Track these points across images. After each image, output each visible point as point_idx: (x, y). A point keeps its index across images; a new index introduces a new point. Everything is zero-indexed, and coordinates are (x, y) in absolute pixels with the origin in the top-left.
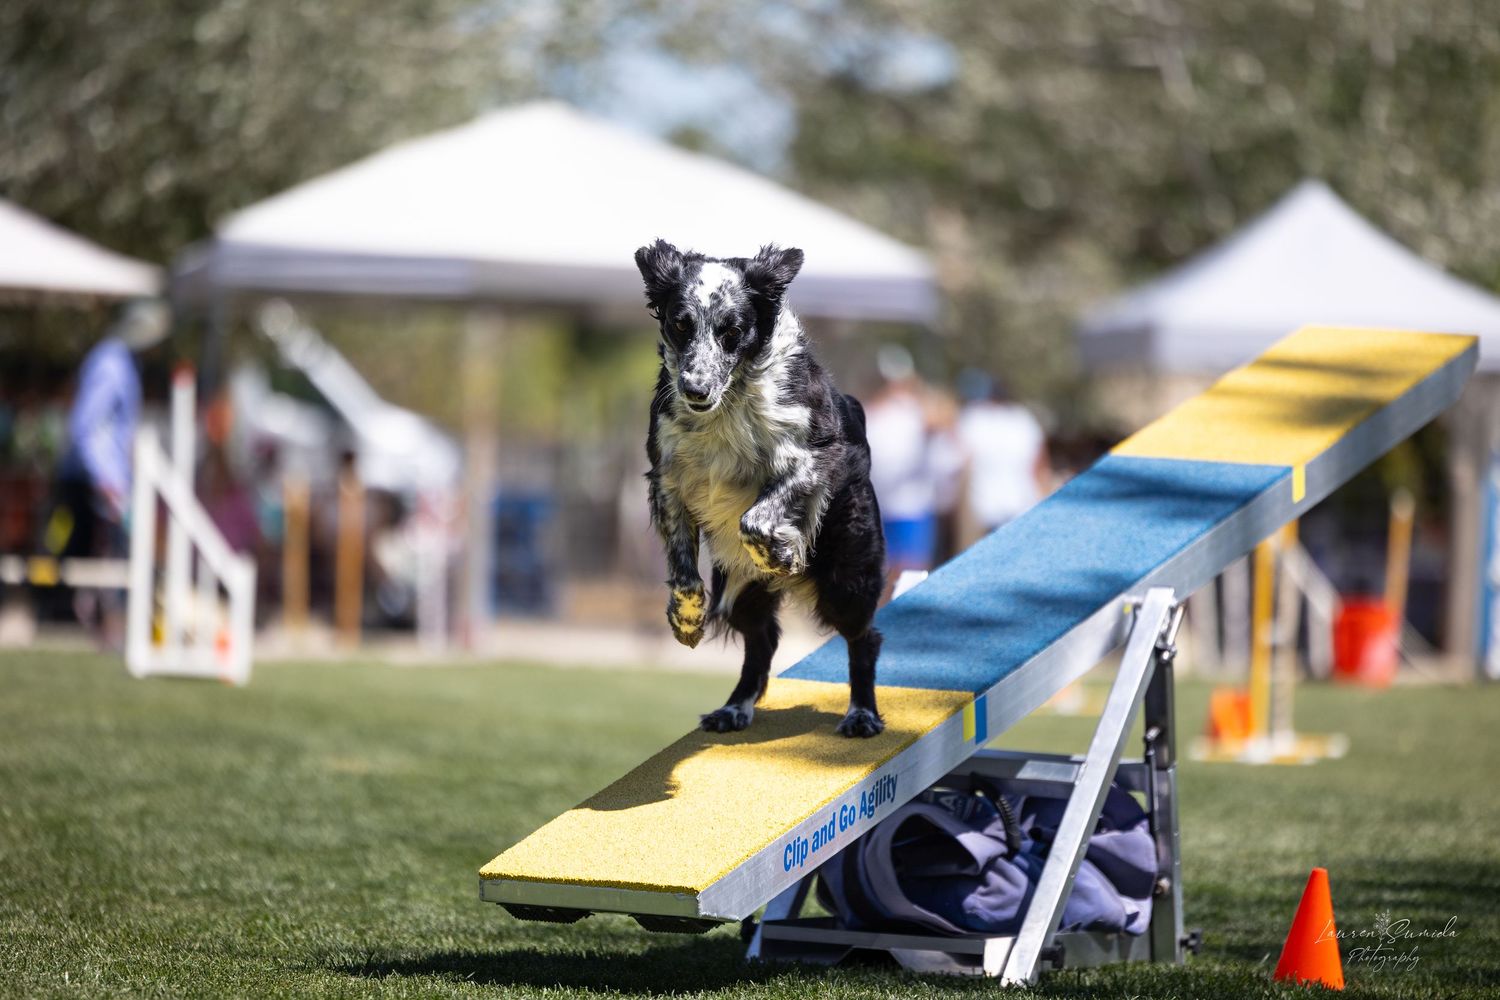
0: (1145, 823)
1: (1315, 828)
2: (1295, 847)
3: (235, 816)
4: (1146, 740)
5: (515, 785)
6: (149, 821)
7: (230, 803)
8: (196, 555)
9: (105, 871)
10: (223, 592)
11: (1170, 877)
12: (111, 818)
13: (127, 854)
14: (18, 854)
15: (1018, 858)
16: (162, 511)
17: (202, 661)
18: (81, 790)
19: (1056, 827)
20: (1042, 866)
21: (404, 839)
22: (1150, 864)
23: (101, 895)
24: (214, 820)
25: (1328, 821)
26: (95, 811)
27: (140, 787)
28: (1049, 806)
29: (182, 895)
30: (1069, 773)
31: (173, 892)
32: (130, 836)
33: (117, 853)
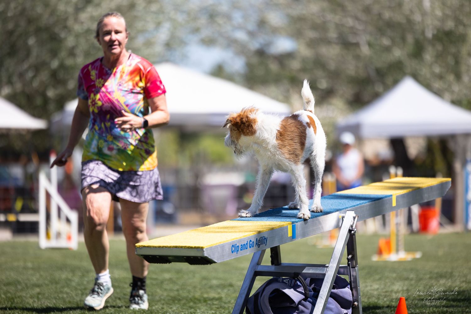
0: (349, 286)
1: (406, 283)
2: (400, 289)
3: (67, 293)
4: (348, 259)
5: (156, 279)
6: (40, 296)
7: (66, 289)
8: (59, 209)
10: (68, 220)
11: (358, 302)
12: (28, 295)
15: (309, 299)
16: (48, 196)
17: (63, 243)
18: (19, 287)
19: (321, 287)
20: (316, 301)
21: (119, 299)
22: (350, 298)
24: (60, 296)
25: (411, 280)
26: (24, 294)
27: (38, 286)
28: (318, 281)
30: (324, 270)
32: (34, 301)
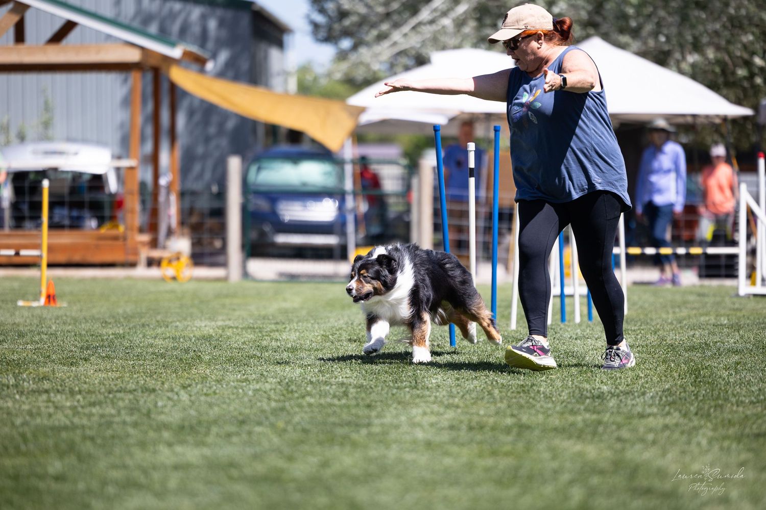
9: (716, 393)
13: (728, 383)
14: (676, 384)
23: (713, 404)
29: (752, 403)
31: (747, 401)
33: (723, 383)
